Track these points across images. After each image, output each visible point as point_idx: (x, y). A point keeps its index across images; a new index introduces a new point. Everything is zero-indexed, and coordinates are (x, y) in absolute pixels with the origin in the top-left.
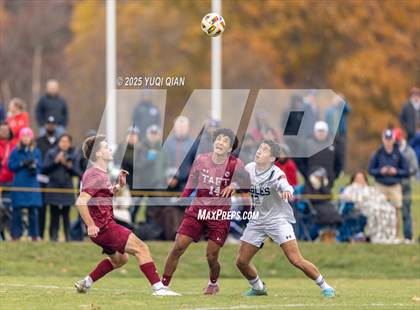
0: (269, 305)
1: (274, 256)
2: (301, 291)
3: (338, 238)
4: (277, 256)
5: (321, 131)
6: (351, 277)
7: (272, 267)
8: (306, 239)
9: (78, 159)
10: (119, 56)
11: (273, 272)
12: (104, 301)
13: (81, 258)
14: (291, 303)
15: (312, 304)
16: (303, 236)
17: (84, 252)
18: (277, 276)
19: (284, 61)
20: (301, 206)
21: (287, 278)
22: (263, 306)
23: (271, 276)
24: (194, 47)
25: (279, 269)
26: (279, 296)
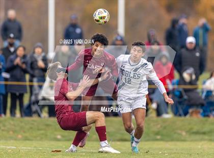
1: (159, 126)
2: (177, 150)
3: (202, 114)
4: (161, 126)
5: (191, 43)
6: (210, 140)
7: (157, 133)
8: (180, 115)
9: (29, 62)
11: (159, 137)
13: (31, 128)
16: (178, 114)
18: (161, 140)
20: (177, 93)
21: (167, 141)
23: (157, 140)
25: (162, 135)
26: (162, 153)
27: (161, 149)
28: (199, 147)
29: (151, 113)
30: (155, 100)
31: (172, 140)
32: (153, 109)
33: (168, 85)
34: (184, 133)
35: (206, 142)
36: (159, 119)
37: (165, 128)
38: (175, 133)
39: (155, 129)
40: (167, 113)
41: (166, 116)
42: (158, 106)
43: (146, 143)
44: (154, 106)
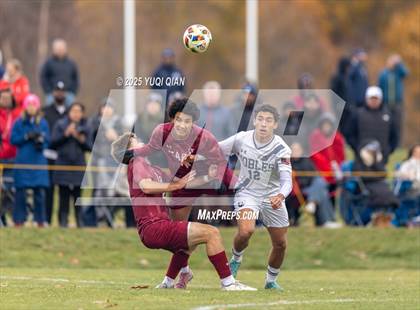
0: (313, 301)
1: (319, 243)
2: (350, 284)
4: (323, 243)
5: (374, 98)
6: (410, 268)
7: (317, 256)
8: (356, 224)
11: (319, 262)
12: (121, 296)
13: (95, 247)
14: (338, 298)
15: (364, 299)
16: (353, 222)
17: (98, 240)
18: (323, 267)
19: (331, 16)
20: (351, 186)
21: (333, 269)
22: (307, 302)
23: (316, 267)
25: (325, 259)
26: (325, 290)
28: (390, 279)
29: (305, 220)
30: (311, 198)
31: (343, 267)
32: (309, 214)
33: (334, 170)
34: (363, 256)
35: (401, 270)
36: (320, 230)
37: (329, 246)
38: (348, 255)
39: (312, 248)
40: (333, 220)
41: (331, 225)
42: (318, 208)
43: (298, 272)
44: (311, 207)
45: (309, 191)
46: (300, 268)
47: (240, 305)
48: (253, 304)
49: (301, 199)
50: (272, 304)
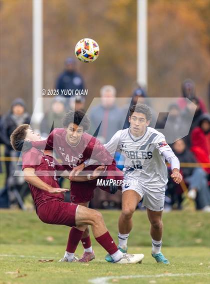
0: (194, 274)
1: (199, 224)
4: (203, 225)
7: (197, 235)
9: (5, 127)
10: (46, 25)
11: (199, 241)
12: (30, 268)
13: (8, 225)
17: (10, 219)
18: (203, 245)
22: (188, 275)
23: (196, 245)
24: (120, 17)
25: (204, 238)
26: (204, 265)
27: (202, 259)
29: (188, 204)
30: (192, 186)
32: (191, 199)
36: (200, 213)
37: (208, 227)
39: (194, 229)
42: (198, 194)
43: (181, 249)
44: (192, 194)
45: (191, 180)
46: (182, 245)
47: (131, 276)
48: (142, 276)
49: (184, 187)
50: (159, 276)
